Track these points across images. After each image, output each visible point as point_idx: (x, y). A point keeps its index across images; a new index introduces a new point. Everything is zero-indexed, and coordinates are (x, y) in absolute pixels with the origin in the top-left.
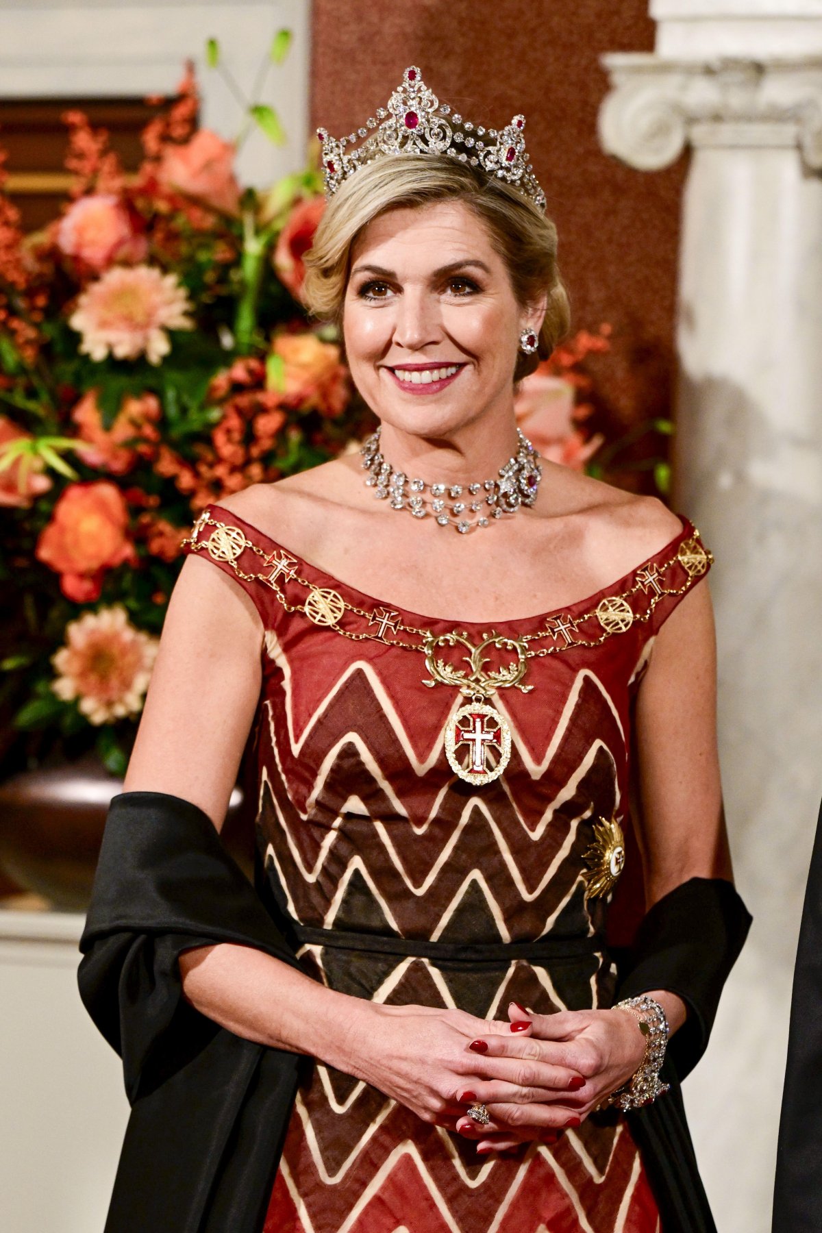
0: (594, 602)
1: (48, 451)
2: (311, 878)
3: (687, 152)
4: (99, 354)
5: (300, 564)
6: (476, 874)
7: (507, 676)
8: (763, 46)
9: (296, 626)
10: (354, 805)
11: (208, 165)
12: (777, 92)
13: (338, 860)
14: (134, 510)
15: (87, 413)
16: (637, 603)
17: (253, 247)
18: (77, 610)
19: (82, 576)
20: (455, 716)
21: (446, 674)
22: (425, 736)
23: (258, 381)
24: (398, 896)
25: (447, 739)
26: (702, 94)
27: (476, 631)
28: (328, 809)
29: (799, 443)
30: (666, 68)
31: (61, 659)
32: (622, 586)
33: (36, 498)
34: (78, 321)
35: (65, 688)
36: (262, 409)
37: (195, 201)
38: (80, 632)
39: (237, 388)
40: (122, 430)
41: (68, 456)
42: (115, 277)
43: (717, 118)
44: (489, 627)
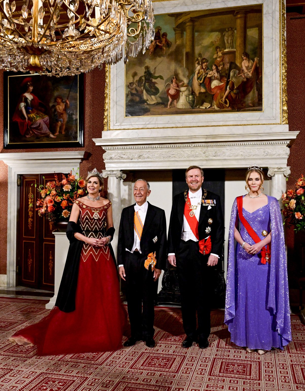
0: (104, 206)
1: (61, 198)
2: (84, 227)
3: (108, 177)
4: (65, 191)
5: (83, 204)
6: (96, 226)
7: (98, 211)
8: (113, 169)
9: (82, 208)
10: (87, 221)
11: (73, 177)
12: (114, 172)
13: (86, 225)
14: (68, 202)
15: (64, 195)
16: (107, 206)
17: (76, 183)
18: (63, 210)
19: (64, 207)
20: (94, 214)
21: (94, 211)
22: (92, 216)
23: (77, 193)
24: (90, 227)
25: (94, 216)
26: (109, 173)
27: (96, 208)
28: (85, 221)
29: (116, 197)
30: (106, 171)
31: (62, 213)
32: (106, 205)
33: (60, 201)
34: (63, 189)
35: (63, 215)
36: (77, 195)
37: (72, 180)
38: (64, 211)
39: (75, 193)
40: (67, 196)
41: (63, 198)
42: (66, 185)
43: (110, 174)
44: (97, 208)
